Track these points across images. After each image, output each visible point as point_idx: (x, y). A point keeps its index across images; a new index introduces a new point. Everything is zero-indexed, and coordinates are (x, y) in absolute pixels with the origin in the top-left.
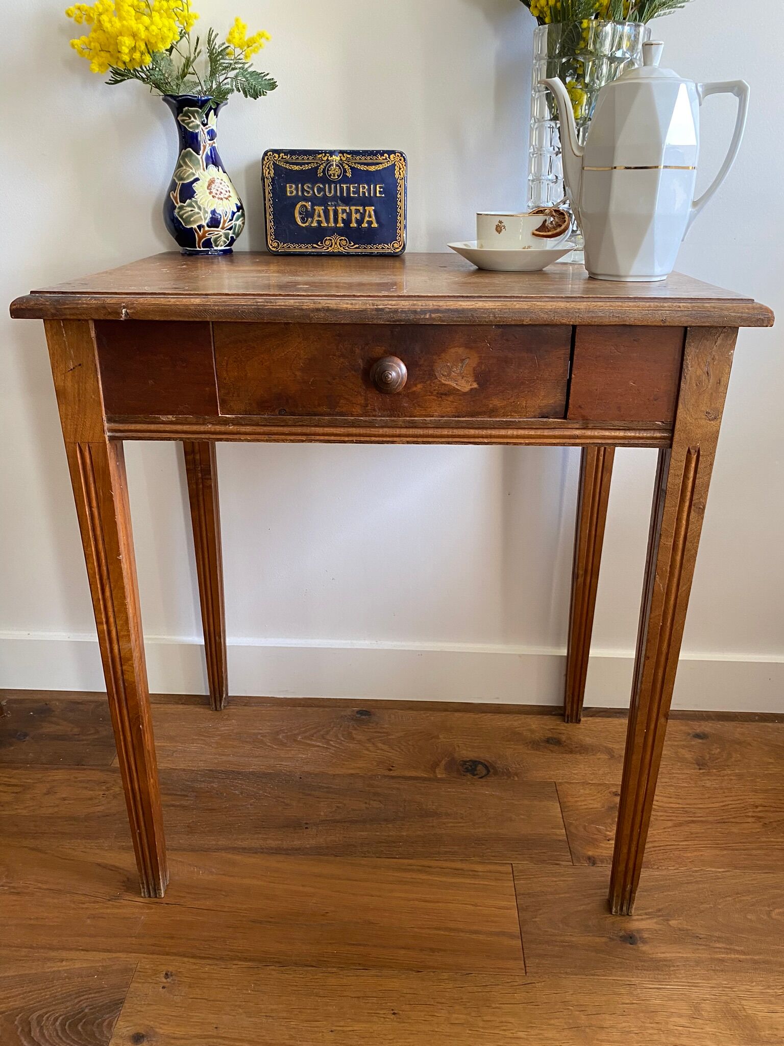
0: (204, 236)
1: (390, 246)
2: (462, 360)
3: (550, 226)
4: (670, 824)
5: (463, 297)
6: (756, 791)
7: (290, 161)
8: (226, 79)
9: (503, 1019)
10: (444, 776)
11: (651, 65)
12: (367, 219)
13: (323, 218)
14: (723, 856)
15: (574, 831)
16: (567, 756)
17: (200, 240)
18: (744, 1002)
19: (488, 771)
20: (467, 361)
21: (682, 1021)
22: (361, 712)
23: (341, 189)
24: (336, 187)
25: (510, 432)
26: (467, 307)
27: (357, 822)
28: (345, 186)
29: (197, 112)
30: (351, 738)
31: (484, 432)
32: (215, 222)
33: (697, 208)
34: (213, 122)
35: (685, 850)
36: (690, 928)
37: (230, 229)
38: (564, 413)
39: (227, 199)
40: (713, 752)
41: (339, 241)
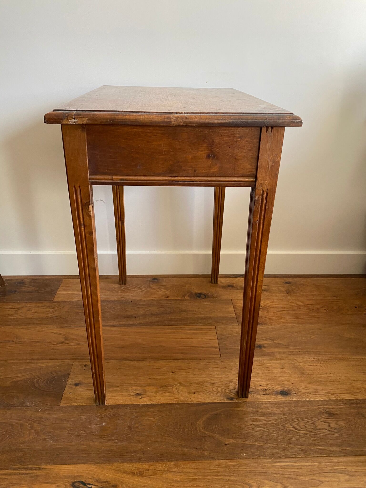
4: (275, 311)
6: (308, 300)
9: (213, 372)
10: (188, 299)
14: (295, 320)
15: (238, 314)
16: (236, 291)
18: (300, 363)
19: (206, 297)
21: (278, 370)
22: (154, 279)
27: (154, 315)
30: (150, 287)
35: (281, 319)
36: (281, 343)
40: (293, 288)
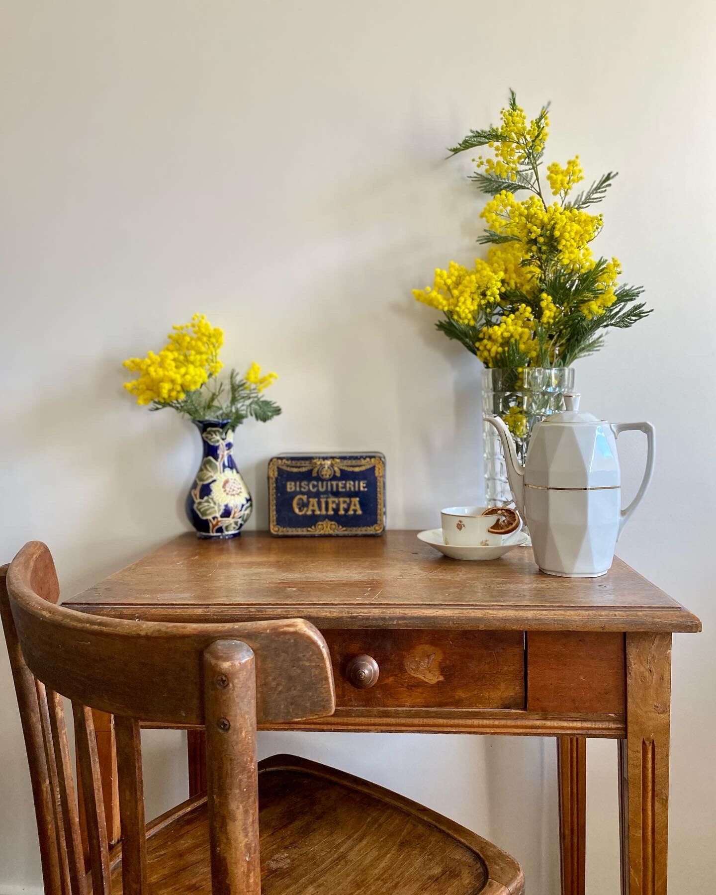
0: (217, 524)
1: (372, 528)
2: (428, 656)
3: (503, 524)
5: (425, 605)
7: (291, 465)
8: (242, 406)
11: (572, 410)
12: (352, 507)
13: (316, 508)
17: (214, 526)
20: (433, 657)
23: (332, 485)
24: (327, 484)
25: (476, 722)
26: (429, 615)
28: (334, 483)
29: (218, 431)
31: (452, 722)
32: (227, 513)
33: (625, 517)
34: (230, 437)
37: (240, 518)
38: (524, 704)
39: (238, 494)
41: (329, 525)
